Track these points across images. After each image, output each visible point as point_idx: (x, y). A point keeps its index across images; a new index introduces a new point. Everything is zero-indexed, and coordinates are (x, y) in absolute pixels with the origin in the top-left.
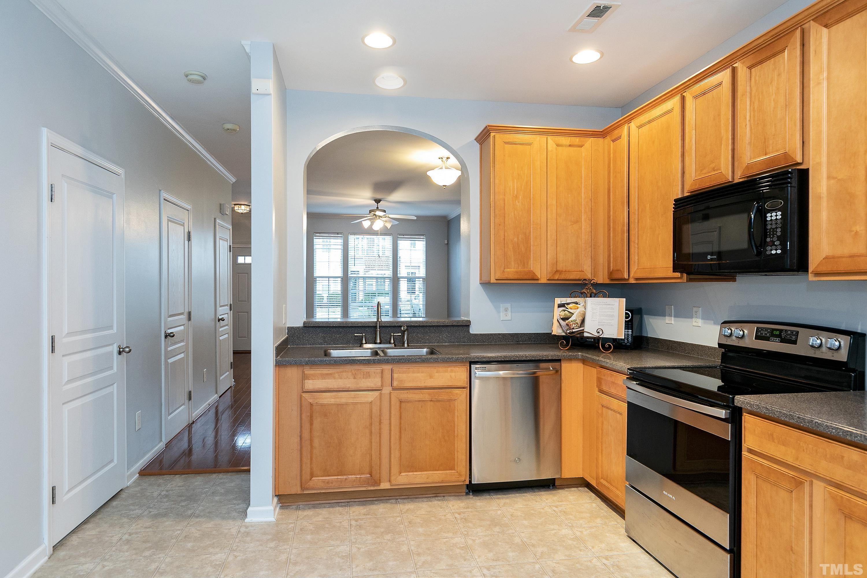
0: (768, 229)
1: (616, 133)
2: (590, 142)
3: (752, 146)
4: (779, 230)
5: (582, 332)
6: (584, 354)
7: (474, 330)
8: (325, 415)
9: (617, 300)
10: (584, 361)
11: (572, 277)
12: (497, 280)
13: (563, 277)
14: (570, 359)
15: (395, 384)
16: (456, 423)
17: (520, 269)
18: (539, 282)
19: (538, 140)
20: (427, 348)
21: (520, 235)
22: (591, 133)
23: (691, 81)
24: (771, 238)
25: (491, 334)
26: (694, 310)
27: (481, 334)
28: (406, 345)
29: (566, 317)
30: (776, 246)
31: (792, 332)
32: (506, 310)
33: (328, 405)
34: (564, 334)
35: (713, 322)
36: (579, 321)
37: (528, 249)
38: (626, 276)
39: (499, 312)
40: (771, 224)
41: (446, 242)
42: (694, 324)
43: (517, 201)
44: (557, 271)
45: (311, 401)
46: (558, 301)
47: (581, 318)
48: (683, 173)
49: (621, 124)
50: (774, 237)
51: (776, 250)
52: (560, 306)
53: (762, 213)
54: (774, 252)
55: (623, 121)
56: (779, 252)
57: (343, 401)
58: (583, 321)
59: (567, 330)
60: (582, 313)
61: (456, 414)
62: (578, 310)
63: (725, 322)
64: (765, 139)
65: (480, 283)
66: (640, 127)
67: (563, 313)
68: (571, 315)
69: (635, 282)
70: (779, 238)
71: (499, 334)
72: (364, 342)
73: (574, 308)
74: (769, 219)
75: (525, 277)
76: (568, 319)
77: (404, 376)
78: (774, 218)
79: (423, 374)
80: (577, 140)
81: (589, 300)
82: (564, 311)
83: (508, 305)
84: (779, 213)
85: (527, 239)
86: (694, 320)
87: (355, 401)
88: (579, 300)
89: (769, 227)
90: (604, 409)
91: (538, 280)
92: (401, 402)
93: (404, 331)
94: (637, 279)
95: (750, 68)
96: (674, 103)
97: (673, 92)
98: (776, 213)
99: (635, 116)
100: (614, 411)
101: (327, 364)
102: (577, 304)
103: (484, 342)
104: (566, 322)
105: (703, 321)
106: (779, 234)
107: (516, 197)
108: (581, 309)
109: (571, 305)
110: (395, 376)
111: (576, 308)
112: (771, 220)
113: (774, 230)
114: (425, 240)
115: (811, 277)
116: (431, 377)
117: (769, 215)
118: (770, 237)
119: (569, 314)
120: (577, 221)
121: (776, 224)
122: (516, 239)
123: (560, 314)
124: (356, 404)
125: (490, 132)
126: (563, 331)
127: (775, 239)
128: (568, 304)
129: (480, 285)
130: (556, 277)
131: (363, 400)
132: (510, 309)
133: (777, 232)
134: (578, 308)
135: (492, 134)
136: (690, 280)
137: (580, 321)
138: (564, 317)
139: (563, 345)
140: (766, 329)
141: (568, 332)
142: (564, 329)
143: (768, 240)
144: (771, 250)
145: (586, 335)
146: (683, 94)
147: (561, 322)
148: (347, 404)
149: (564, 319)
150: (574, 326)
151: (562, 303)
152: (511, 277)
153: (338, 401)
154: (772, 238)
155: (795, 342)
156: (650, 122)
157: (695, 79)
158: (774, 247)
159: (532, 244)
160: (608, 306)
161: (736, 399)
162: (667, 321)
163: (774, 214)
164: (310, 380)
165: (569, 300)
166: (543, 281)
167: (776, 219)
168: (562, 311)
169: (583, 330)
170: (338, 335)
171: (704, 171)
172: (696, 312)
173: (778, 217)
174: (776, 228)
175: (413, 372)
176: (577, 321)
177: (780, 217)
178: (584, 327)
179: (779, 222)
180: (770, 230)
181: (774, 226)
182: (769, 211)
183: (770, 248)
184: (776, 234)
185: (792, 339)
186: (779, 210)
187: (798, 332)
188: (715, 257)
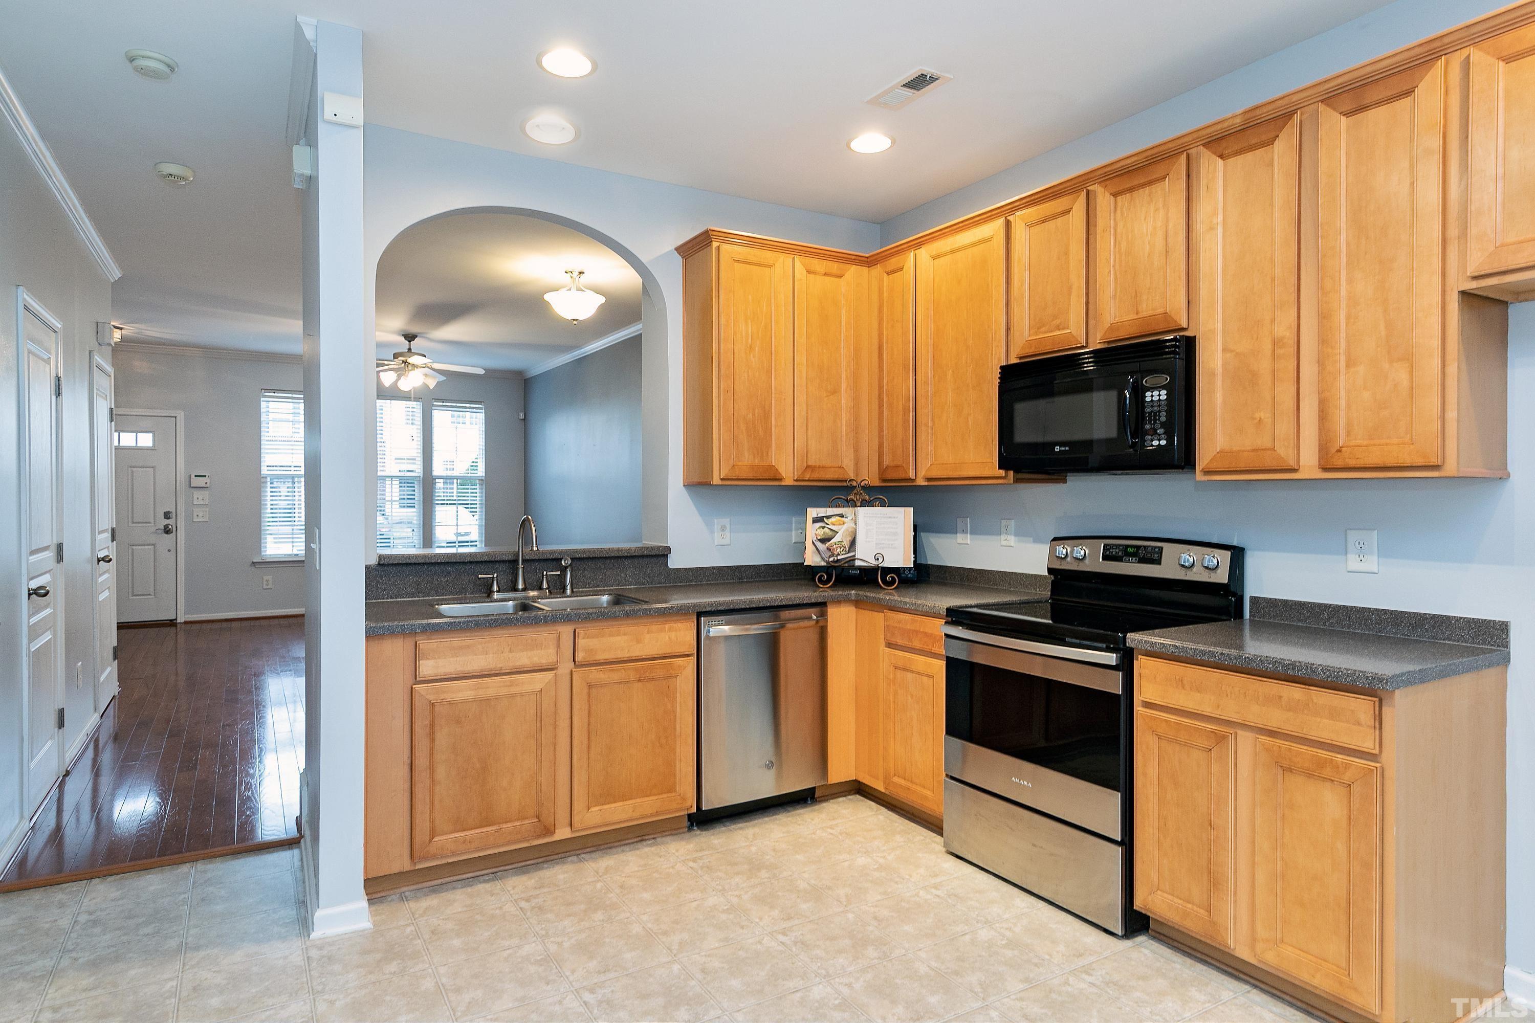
0: (1147, 412)
1: (893, 262)
2: (853, 271)
3: (1117, 300)
4: (1163, 414)
5: (853, 559)
6: (861, 593)
7: (674, 562)
8: (458, 722)
9: (902, 509)
10: (858, 603)
11: (829, 476)
12: (722, 479)
13: (816, 476)
14: (838, 601)
15: (580, 656)
16: (678, 714)
17: (757, 462)
18: (783, 484)
19: (783, 262)
20: (610, 594)
21: (757, 410)
22: (853, 257)
23: (1024, 201)
24: (1151, 425)
25: (702, 569)
26: (1002, 525)
27: (686, 569)
28: (569, 592)
29: (827, 537)
30: (1159, 435)
31: (1154, 548)
32: (723, 529)
33: (464, 702)
34: (823, 564)
35: (1032, 539)
36: (846, 544)
37: (768, 431)
38: (912, 476)
39: (712, 532)
40: (1152, 406)
41: (522, 416)
42: (1004, 543)
43: (752, 355)
44: (808, 467)
45: (432, 697)
46: (812, 512)
47: (850, 539)
48: (1008, 329)
49: (903, 249)
50: (1155, 423)
51: (1159, 440)
52: (815, 520)
53: (1139, 392)
54: (1155, 443)
55: (906, 246)
56: (1163, 442)
57: (491, 692)
58: (853, 543)
59: (830, 557)
60: (850, 530)
61: (678, 700)
62: (845, 527)
63: (1055, 539)
64: (1136, 293)
65: (684, 486)
66: (935, 258)
67: (821, 532)
68: (834, 533)
69: (926, 484)
70: (1163, 425)
71: (713, 568)
72: (495, 588)
73: (838, 523)
74: (1148, 399)
75: (765, 476)
76: (829, 540)
77: (593, 643)
78: (1156, 398)
79: (626, 637)
80: (834, 267)
81: (862, 511)
82: (823, 528)
83: (726, 521)
84: (1164, 392)
85: (766, 416)
86: (1003, 537)
87: (514, 690)
88: (845, 512)
89: (1148, 410)
90: (899, 672)
91: (780, 480)
92: (590, 686)
93: (566, 568)
94: (929, 480)
95: (1115, 195)
96: (995, 227)
97: (993, 213)
98: (1160, 391)
99: (926, 240)
100: (919, 673)
101: (461, 628)
102: (843, 517)
103: (690, 581)
104: (827, 545)
105: (1017, 538)
106: (1163, 419)
107: (751, 348)
108: (848, 524)
109: (833, 520)
110: (581, 642)
111: (842, 523)
112: (1152, 401)
113: (1156, 415)
114: (483, 411)
115: (1199, 476)
116: (639, 641)
117: (1148, 394)
118: (1150, 423)
119: (830, 533)
120: (835, 391)
121: (1159, 406)
122: (750, 416)
123: (817, 533)
124: (512, 696)
125: (712, 241)
126: (823, 559)
127: (1158, 425)
128: (828, 517)
129: (683, 488)
130: (807, 477)
131: (527, 688)
132: (728, 526)
133: (1160, 417)
134: (844, 523)
135: (715, 244)
136: (1017, 480)
137: (848, 542)
138: (823, 537)
139: (823, 581)
140: (1117, 546)
141: (831, 559)
142: (824, 556)
143: (1148, 427)
144: (1152, 441)
145: (858, 563)
146: (1008, 218)
147: (819, 544)
148: (497, 698)
149: (823, 541)
150: (838, 550)
151: (819, 516)
152: (744, 475)
153: (482, 693)
154: (1154, 424)
155: (1158, 562)
156: (953, 252)
157: (1028, 199)
158: (1156, 437)
159: (773, 423)
160: (890, 520)
161: (1128, 638)
162: (960, 540)
163: (1156, 393)
164: (429, 659)
165: (830, 511)
166: (788, 482)
167: (1159, 400)
168: (819, 528)
169: (854, 556)
170: (445, 577)
171: (1043, 329)
172: (1006, 527)
173: (1161, 398)
174: (1159, 412)
175: (610, 635)
176: (843, 544)
177: (1166, 397)
178: (855, 551)
179: (1163, 403)
180: (1150, 413)
181: (1156, 409)
182: (1149, 389)
183: (1150, 437)
184: (1159, 419)
185: (1154, 558)
186: (1163, 388)
187: (1162, 548)
188: (1067, 448)
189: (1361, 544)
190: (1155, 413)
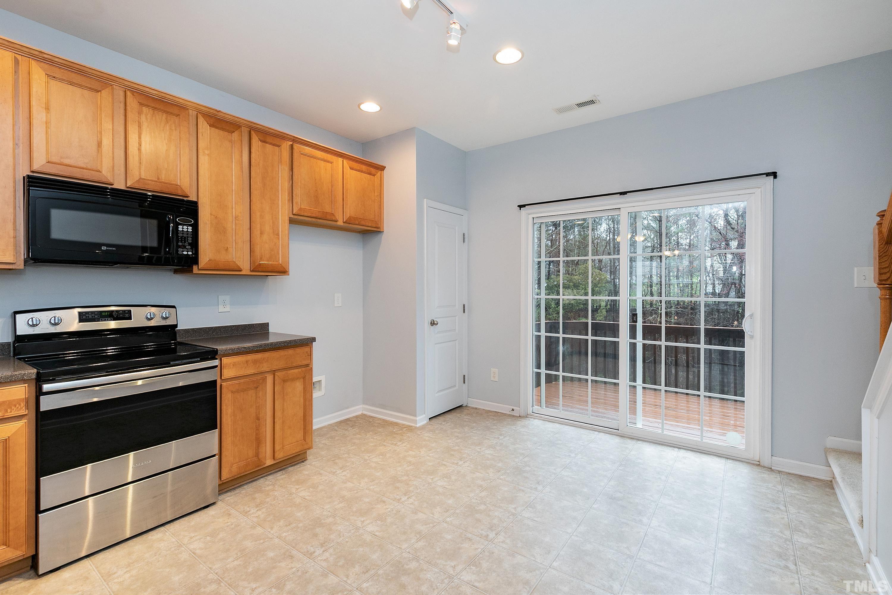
0: (179, 236)
4: (190, 239)
24: (182, 243)
31: (123, 310)
40: (183, 234)
50: (185, 242)
51: (188, 252)
53: (174, 224)
54: (185, 253)
56: (190, 253)
70: (189, 244)
74: (180, 229)
78: (185, 230)
84: (190, 228)
89: (180, 235)
98: (188, 227)
106: (190, 241)
112: (183, 231)
115: (196, 271)
117: (180, 227)
118: (181, 242)
121: (187, 234)
127: (186, 244)
140: (92, 312)
143: (180, 244)
144: (183, 251)
158: (186, 250)
163: (185, 227)
173: (188, 230)
174: (188, 237)
177: (191, 230)
179: (190, 233)
180: (182, 237)
181: (185, 235)
182: (181, 224)
183: (182, 250)
184: (187, 241)
185: (127, 316)
186: (190, 225)
187: (130, 311)
188: (114, 249)
189: (224, 301)
190: (185, 238)
